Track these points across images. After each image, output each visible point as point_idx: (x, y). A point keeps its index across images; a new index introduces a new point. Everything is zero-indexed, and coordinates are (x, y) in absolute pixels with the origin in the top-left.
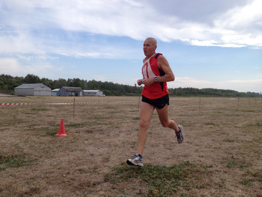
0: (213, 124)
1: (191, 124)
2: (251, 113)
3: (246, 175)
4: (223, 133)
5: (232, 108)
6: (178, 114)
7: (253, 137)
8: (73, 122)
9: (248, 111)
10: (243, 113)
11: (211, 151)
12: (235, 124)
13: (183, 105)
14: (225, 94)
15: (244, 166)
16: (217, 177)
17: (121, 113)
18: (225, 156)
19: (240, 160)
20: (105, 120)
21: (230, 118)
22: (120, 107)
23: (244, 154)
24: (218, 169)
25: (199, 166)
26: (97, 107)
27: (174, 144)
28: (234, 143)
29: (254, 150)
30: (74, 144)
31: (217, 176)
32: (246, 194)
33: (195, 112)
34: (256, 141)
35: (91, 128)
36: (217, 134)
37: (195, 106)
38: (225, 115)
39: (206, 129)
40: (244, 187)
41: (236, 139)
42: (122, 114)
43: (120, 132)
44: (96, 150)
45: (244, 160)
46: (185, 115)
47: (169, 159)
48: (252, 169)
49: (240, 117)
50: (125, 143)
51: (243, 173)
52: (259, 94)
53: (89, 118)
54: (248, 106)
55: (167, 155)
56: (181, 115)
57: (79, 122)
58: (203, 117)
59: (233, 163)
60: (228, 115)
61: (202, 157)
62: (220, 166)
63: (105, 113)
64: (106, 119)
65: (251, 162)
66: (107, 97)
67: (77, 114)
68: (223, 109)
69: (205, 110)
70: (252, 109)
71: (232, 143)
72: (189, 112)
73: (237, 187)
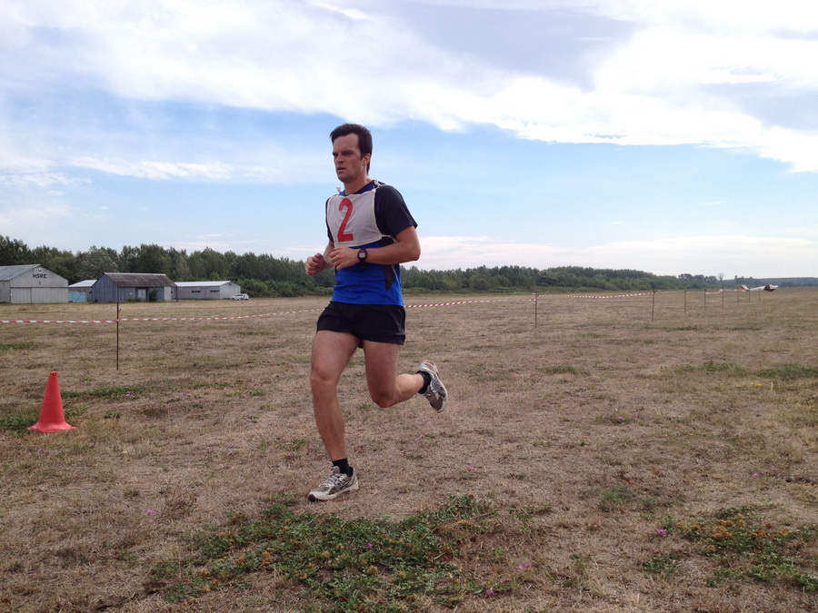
0: (570, 370)
1: (503, 372)
2: (692, 334)
3: (660, 535)
4: (600, 398)
5: (633, 322)
6: (468, 345)
7: (693, 407)
8: (109, 383)
9: (682, 329)
10: (665, 334)
11: (554, 458)
12: (637, 367)
13: (489, 319)
14: (615, 283)
15: (659, 505)
16: (560, 548)
17: (287, 349)
18: (596, 470)
19: (644, 485)
20: (227, 371)
21: (625, 350)
22: (286, 329)
23: (658, 462)
24: (568, 518)
25: (504, 512)
26: (212, 331)
27: (434, 441)
28: (632, 426)
29: (693, 449)
30: (81, 458)
31: (563, 544)
32: (658, 606)
33: (520, 336)
34: (699, 418)
35: (166, 399)
36: (581, 399)
37: (523, 319)
38: (611, 342)
39: (548, 386)
40: (650, 581)
41: (637, 413)
42: (288, 351)
43: (262, 408)
44: (153, 477)
45: (657, 482)
46: (490, 347)
47: (405, 492)
48: (682, 513)
49: (657, 346)
50: (269, 444)
51: (652, 528)
52: (715, 280)
53: (171, 369)
54: (683, 314)
55: (402, 480)
56: (476, 348)
57: (131, 383)
58: (542, 350)
59: (621, 496)
60: (620, 343)
61: (521, 478)
62: (576, 507)
63: (231, 350)
64: (228, 367)
65: (682, 488)
66: (253, 303)
67: (135, 355)
68: (607, 325)
69: (551, 330)
70: (694, 322)
71: (625, 428)
72: (502, 337)
73: (625, 582)
